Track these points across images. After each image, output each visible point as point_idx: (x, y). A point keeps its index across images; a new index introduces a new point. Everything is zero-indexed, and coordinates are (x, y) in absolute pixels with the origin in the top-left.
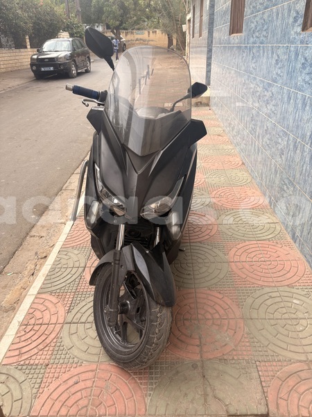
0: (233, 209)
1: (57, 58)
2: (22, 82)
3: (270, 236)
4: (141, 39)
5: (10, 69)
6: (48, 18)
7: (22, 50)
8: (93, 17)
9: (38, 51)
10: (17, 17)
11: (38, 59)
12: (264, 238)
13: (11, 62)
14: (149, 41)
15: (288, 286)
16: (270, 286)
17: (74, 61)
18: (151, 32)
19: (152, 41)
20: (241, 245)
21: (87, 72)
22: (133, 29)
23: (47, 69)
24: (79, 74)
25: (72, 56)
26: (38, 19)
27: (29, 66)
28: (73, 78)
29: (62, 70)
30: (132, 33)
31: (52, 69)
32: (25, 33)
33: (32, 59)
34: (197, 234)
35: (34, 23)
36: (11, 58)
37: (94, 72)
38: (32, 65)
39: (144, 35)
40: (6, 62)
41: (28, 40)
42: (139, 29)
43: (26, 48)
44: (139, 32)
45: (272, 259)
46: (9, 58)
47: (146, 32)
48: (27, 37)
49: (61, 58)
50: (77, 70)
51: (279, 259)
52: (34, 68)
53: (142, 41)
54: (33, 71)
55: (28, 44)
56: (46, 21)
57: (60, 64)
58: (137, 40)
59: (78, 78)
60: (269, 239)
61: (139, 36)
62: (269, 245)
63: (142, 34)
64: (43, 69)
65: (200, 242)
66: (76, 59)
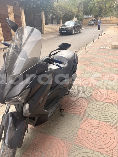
0: (99, 101)
1: (68, 28)
2: (55, 36)
3: (109, 120)
4: (107, 20)
5: (53, 31)
6: (69, 13)
7: (59, 25)
8: (88, 12)
9: (63, 25)
10: (58, 13)
11: (62, 28)
12: (105, 120)
13: (54, 29)
14: (110, 21)
15: (100, 152)
16: (91, 149)
17: (75, 29)
18: (112, 17)
19: (112, 20)
20: (91, 121)
21: (79, 33)
22: (104, 16)
23: (64, 32)
24: (75, 34)
25: (74, 27)
26: (66, 14)
27: (59, 31)
28: (73, 35)
29: (69, 32)
30: (103, 18)
31: (66, 31)
32: (60, 19)
33: (60, 28)
34: (75, 109)
35: (64, 15)
36: (54, 28)
37: (82, 33)
38: (59, 30)
39: (109, 18)
40: (52, 29)
41: (61, 21)
42: (107, 16)
43: (60, 24)
44: (107, 17)
45: (102, 133)
46: (53, 28)
47: (110, 17)
48: (61, 20)
49: (69, 28)
50: (75, 32)
51: (106, 135)
52: (60, 31)
53: (107, 21)
54: (59, 32)
55: (61, 23)
56: (68, 14)
57: (69, 30)
58: (105, 20)
59: (75, 35)
60: (107, 122)
61: (106, 19)
62: (105, 125)
63: (108, 18)
64: (63, 32)
65: (73, 114)
66: (75, 28)
